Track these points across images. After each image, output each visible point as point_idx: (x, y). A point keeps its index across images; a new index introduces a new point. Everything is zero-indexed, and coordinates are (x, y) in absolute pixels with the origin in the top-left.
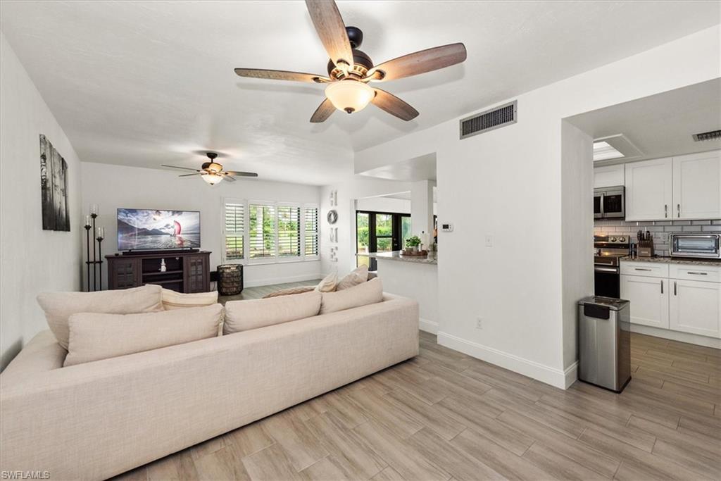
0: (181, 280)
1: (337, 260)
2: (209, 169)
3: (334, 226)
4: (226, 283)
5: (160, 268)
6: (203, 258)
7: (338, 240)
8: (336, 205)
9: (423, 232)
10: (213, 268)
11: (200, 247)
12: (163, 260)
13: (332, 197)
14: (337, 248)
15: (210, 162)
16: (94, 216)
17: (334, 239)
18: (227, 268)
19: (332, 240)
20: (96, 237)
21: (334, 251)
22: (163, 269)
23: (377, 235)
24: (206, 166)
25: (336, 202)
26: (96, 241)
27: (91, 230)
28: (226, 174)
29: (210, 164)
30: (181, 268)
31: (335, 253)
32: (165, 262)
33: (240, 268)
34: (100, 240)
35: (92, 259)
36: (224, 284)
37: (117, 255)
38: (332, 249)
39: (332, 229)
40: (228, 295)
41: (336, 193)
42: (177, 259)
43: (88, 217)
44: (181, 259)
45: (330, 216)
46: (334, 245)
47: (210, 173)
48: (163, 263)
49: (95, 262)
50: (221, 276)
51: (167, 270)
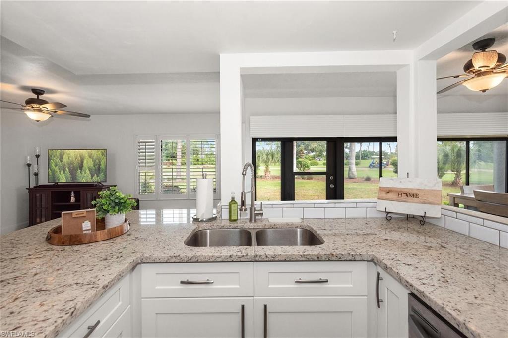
12: (73, 192)
16: (37, 156)
22: (73, 200)
32: (74, 193)
34: (36, 174)
48: (73, 194)
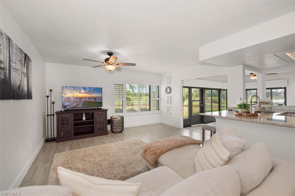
0: (93, 125)
1: (171, 113)
2: (109, 62)
3: (170, 95)
4: (115, 126)
5: (83, 118)
6: (104, 113)
7: (172, 102)
8: (171, 83)
9: (241, 99)
10: (109, 118)
11: (102, 106)
12: (84, 114)
13: (168, 79)
14: (171, 107)
15: (109, 57)
16: (51, 91)
17: (170, 102)
18: (116, 118)
19: (168, 103)
20: (52, 102)
21: (169, 108)
23: (192, 100)
24: (107, 60)
25: (171, 81)
26: (52, 103)
27: (49, 98)
28: (118, 64)
29: (109, 58)
30: (93, 118)
31: (170, 110)
33: (122, 118)
34: (53, 103)
35: (49, 113)
36: (114, 127)
37: (61, 111)
38: (168, 107)
39: (168, 96)
40: (116, 133)
41: (171, 77)
42: (91, 113)
43: (47, 91)
44: (93, 113)
45: (166, 89)
46: (169, 105)
47: (109, 64)
48: (84, 115)
49: (51, 115)
50: (113, 122)
51: (86, 119)
